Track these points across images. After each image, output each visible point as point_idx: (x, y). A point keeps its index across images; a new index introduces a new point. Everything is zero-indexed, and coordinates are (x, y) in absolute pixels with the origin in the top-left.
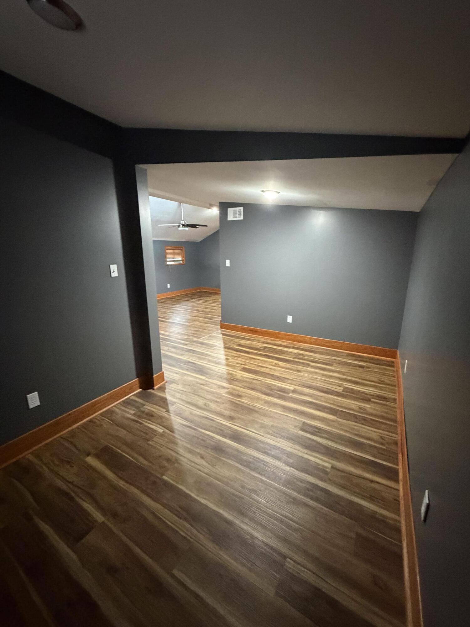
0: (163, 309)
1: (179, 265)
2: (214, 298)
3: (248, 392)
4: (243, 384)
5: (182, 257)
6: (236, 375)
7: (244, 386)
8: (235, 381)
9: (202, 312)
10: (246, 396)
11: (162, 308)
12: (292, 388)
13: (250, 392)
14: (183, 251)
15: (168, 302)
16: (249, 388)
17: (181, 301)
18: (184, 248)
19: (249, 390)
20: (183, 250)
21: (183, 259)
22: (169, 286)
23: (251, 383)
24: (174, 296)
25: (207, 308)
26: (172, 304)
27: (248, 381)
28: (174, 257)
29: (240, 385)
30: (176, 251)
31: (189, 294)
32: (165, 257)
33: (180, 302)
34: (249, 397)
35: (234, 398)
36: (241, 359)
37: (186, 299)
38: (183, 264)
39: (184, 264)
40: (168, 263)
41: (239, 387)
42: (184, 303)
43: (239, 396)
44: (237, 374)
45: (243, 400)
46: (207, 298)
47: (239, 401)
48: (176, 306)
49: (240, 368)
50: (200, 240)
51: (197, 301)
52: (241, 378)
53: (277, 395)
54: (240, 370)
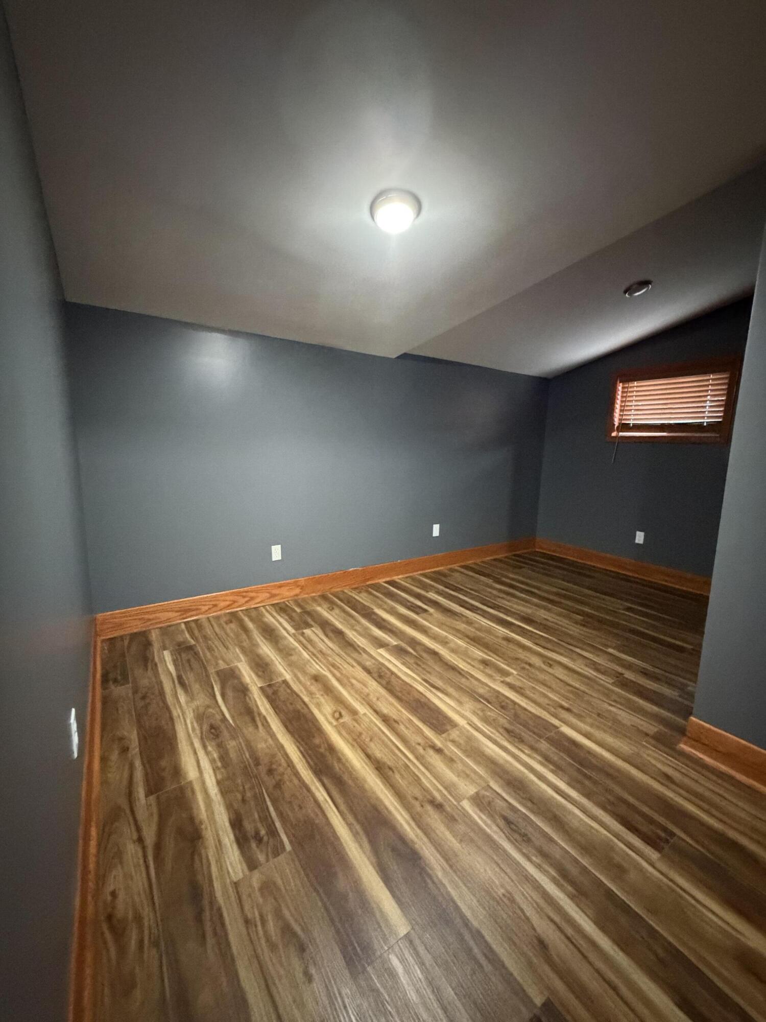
3: (464, 664)
4: (468, 684)
6: (474, 713)
7: (467, 678)
8: (481, 696)
10: (474, 659)
12: (382, 651)
13: (462, 665)
16: (460, 673)
19: (462, 667)
23: (449, 681)
27: (451, 686)
29: (476, 683)
34: (469, 657)
35: (496, 661)
36: (428, 780)
41: (477, 679)
43: (485, 663)
44: (468, 714)
45: (481, 656)
47: (490, 656)
49: (451, 738)
52: (465, 699)
53: (418, 648)
54: (454, 725)
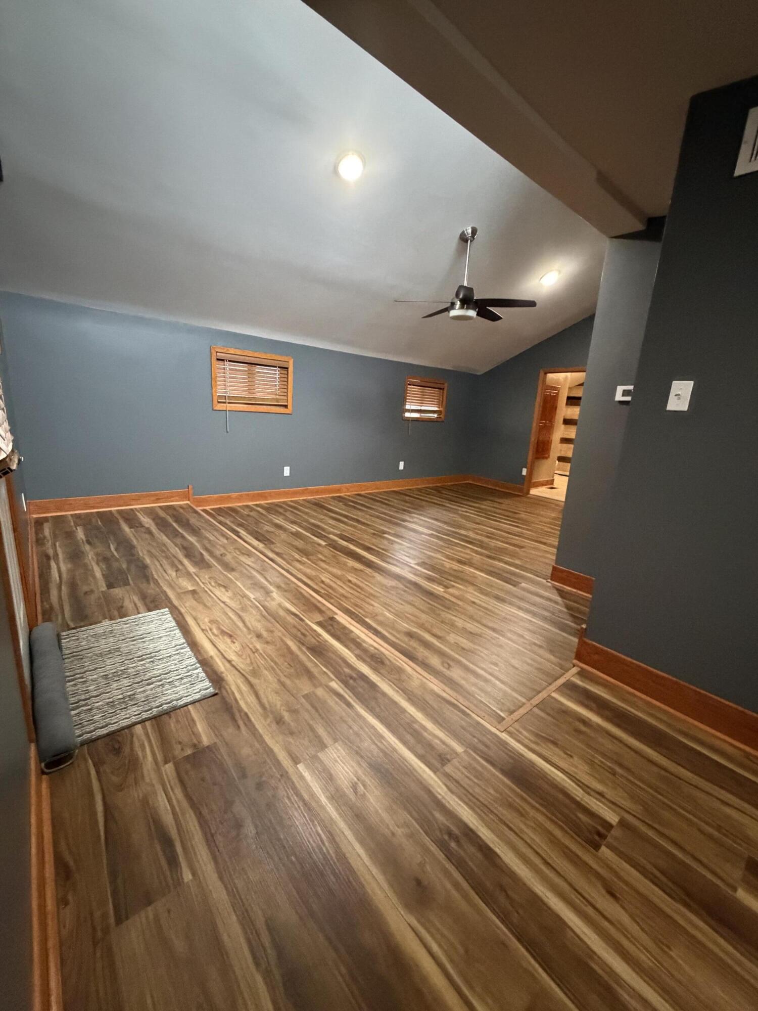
0: (381, 522)
1: (430, 421)
2: (503, 507)
5: (439, 405)
9: (482, 547)
11: (378, 517)
14: (443, 393)
15: (395, 502)
17: (424, 503)
18: (446, 385)
20: (443, 389)
21: (441, 409)
22: (401, 466)
24: (410, 490)
25: (490, 536)
26: (404, 510)
28: (422, 403)
30: (428, 390)
31: (443, 488)
32: (404, 401)
33: (422, 507)
37: (436, 500)
38: (440, 420)
39: (443, 422)
40: (407, 415)
42: (434, 511)
46: (485, 503)
48: (413, 518)
50: (481, 370)
51: (462, 510)
